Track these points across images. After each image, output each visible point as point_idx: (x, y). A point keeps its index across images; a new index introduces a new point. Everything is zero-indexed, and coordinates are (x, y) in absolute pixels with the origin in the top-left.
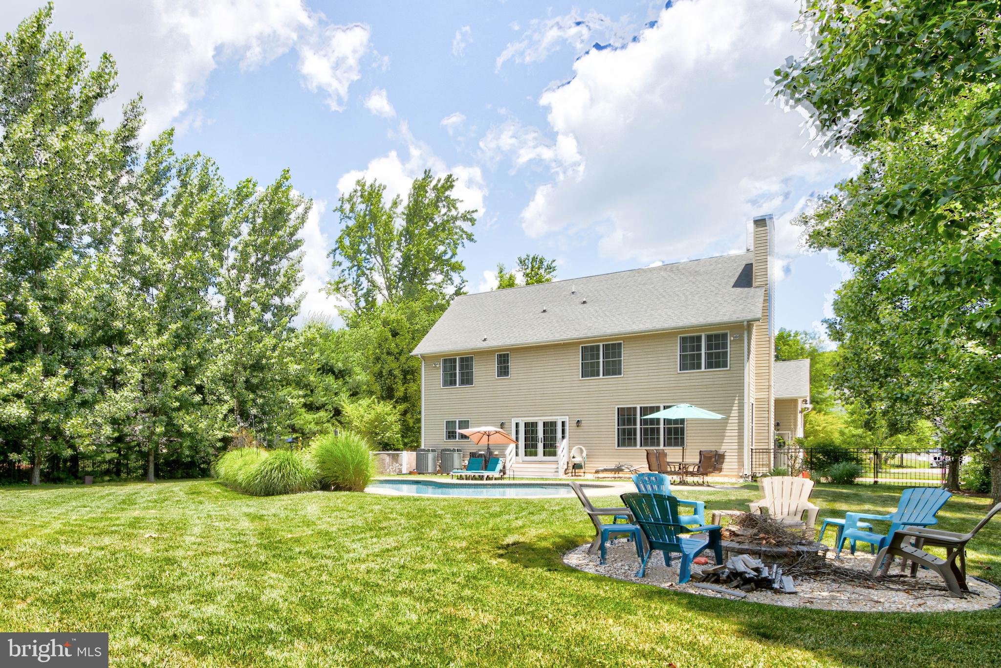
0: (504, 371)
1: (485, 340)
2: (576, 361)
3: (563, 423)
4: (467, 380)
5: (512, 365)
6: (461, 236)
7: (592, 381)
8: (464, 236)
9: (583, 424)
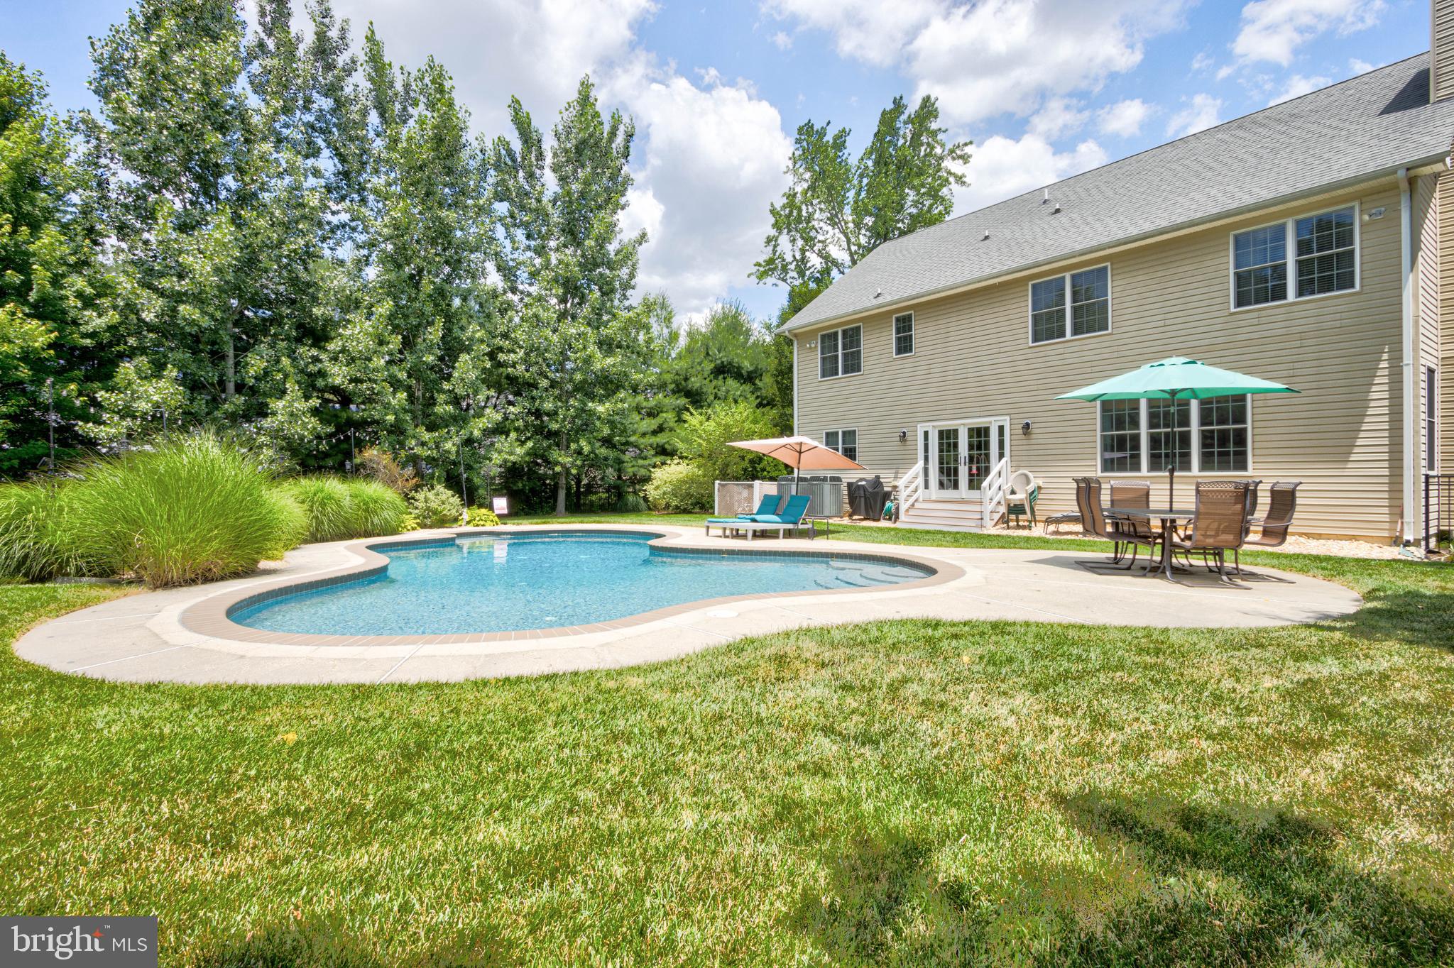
0: (904, 345)
1: (879, 295)
2: (1023, 311)
3: (1001, 429)
4: (853, 365)
5: (919, 332)
6: (947, 180)
7: (1052, 347)
8: (952, 179)
9: (1035, 429)
